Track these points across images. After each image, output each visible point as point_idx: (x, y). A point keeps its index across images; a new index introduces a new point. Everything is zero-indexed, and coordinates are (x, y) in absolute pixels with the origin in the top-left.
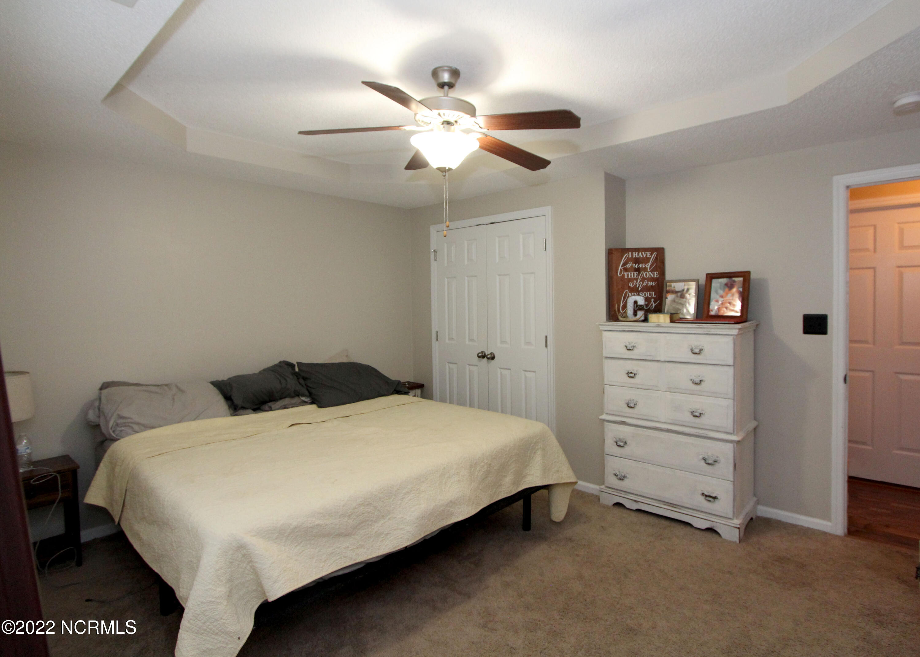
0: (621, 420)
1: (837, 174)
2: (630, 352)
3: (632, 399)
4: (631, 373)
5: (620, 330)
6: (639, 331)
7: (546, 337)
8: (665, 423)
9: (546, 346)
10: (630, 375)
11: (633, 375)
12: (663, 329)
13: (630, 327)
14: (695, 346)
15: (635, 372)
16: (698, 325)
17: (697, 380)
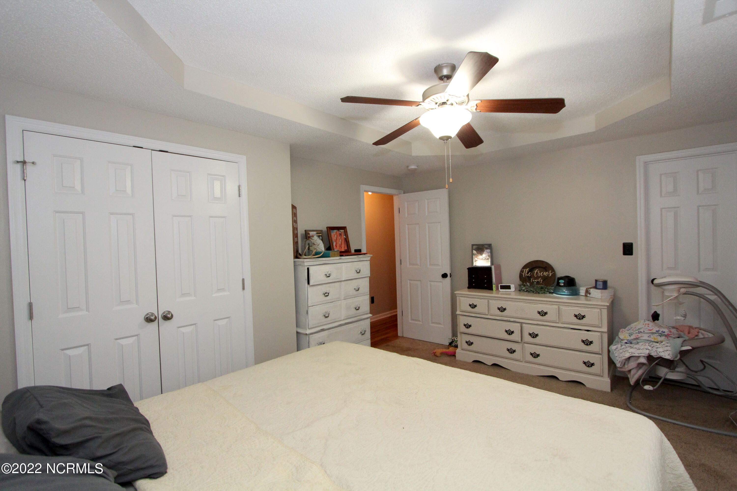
0: (320, 329)
1: (363, 185)
2: (328, 278)
3: (326, 311)
4: (326, 293)
5: (318, 264)
6: (329, 264)
7: (243, 280)
8: (344, 320)
9: (243, 288)
10: (326, 295)
11: (327, 294)
12: (343, 260)
13: (323, 262)
14: (357, 269)
15: (328, 292)
16: (358, 256)
17: (357, 289)
